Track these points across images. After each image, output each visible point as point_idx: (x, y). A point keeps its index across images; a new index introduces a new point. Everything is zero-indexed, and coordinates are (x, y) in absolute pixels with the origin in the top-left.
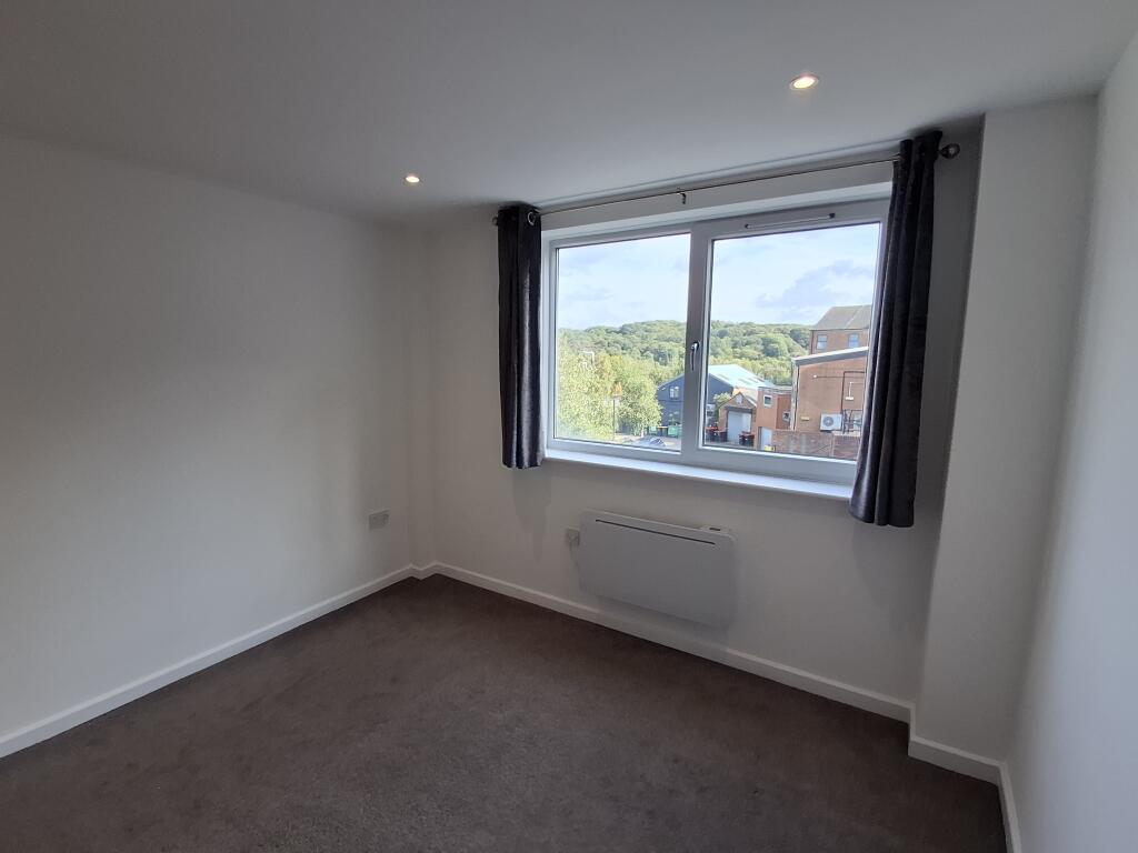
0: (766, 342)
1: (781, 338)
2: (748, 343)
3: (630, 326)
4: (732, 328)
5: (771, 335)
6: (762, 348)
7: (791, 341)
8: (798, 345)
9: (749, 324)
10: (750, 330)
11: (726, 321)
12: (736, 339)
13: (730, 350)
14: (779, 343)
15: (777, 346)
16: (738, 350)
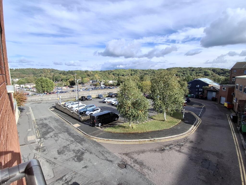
0: (205, 72)
1: (209, 71)
2: (200, 73)
3: (169, 68)
4: (196, 69)
5: (206, 70)
6: (204, 74)
7: (212, 72)
8: (214, 73)
9: (200, 68)
10: (200, 69)
11: (194, 67)
12: (197, 71)
13: (195, 74)
14: (209, 72)
15: (208, 73)
16: (197, 74)
